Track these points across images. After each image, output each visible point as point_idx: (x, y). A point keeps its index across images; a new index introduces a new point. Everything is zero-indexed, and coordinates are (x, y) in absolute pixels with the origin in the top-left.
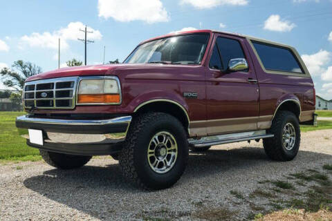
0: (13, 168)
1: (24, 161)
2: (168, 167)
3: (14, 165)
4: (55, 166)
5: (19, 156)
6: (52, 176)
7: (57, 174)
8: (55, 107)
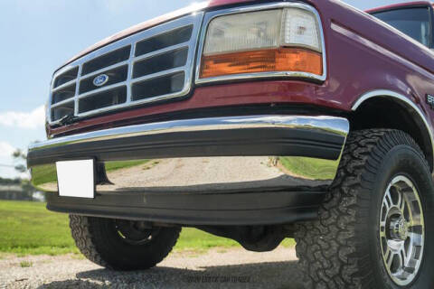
0: (15, 264)
1: (36, 254)
2: (410, 270)
3: (17, 260)
4: (100, 264)
5: (27, 247)
6: (100, 283)
7: (110, 279)
8: (129, 103)
